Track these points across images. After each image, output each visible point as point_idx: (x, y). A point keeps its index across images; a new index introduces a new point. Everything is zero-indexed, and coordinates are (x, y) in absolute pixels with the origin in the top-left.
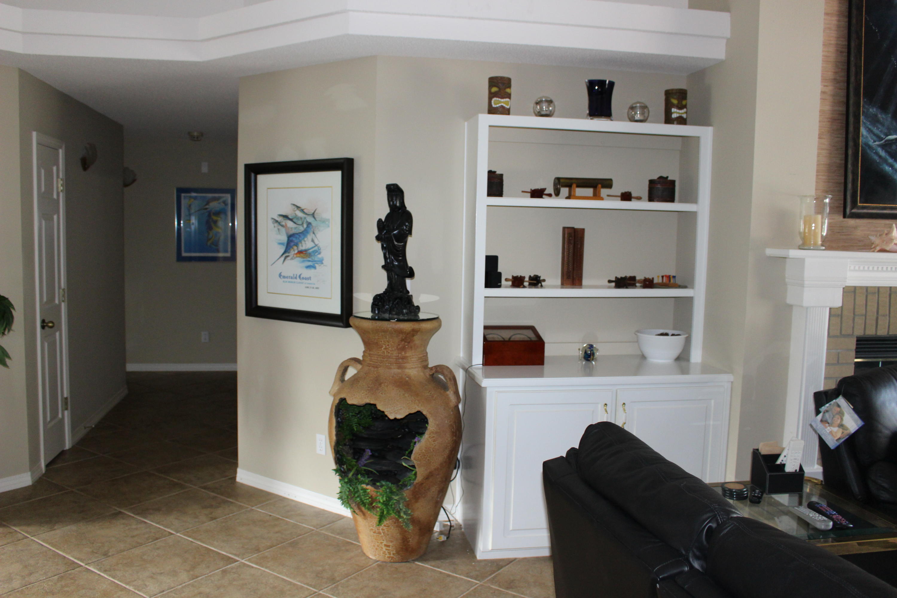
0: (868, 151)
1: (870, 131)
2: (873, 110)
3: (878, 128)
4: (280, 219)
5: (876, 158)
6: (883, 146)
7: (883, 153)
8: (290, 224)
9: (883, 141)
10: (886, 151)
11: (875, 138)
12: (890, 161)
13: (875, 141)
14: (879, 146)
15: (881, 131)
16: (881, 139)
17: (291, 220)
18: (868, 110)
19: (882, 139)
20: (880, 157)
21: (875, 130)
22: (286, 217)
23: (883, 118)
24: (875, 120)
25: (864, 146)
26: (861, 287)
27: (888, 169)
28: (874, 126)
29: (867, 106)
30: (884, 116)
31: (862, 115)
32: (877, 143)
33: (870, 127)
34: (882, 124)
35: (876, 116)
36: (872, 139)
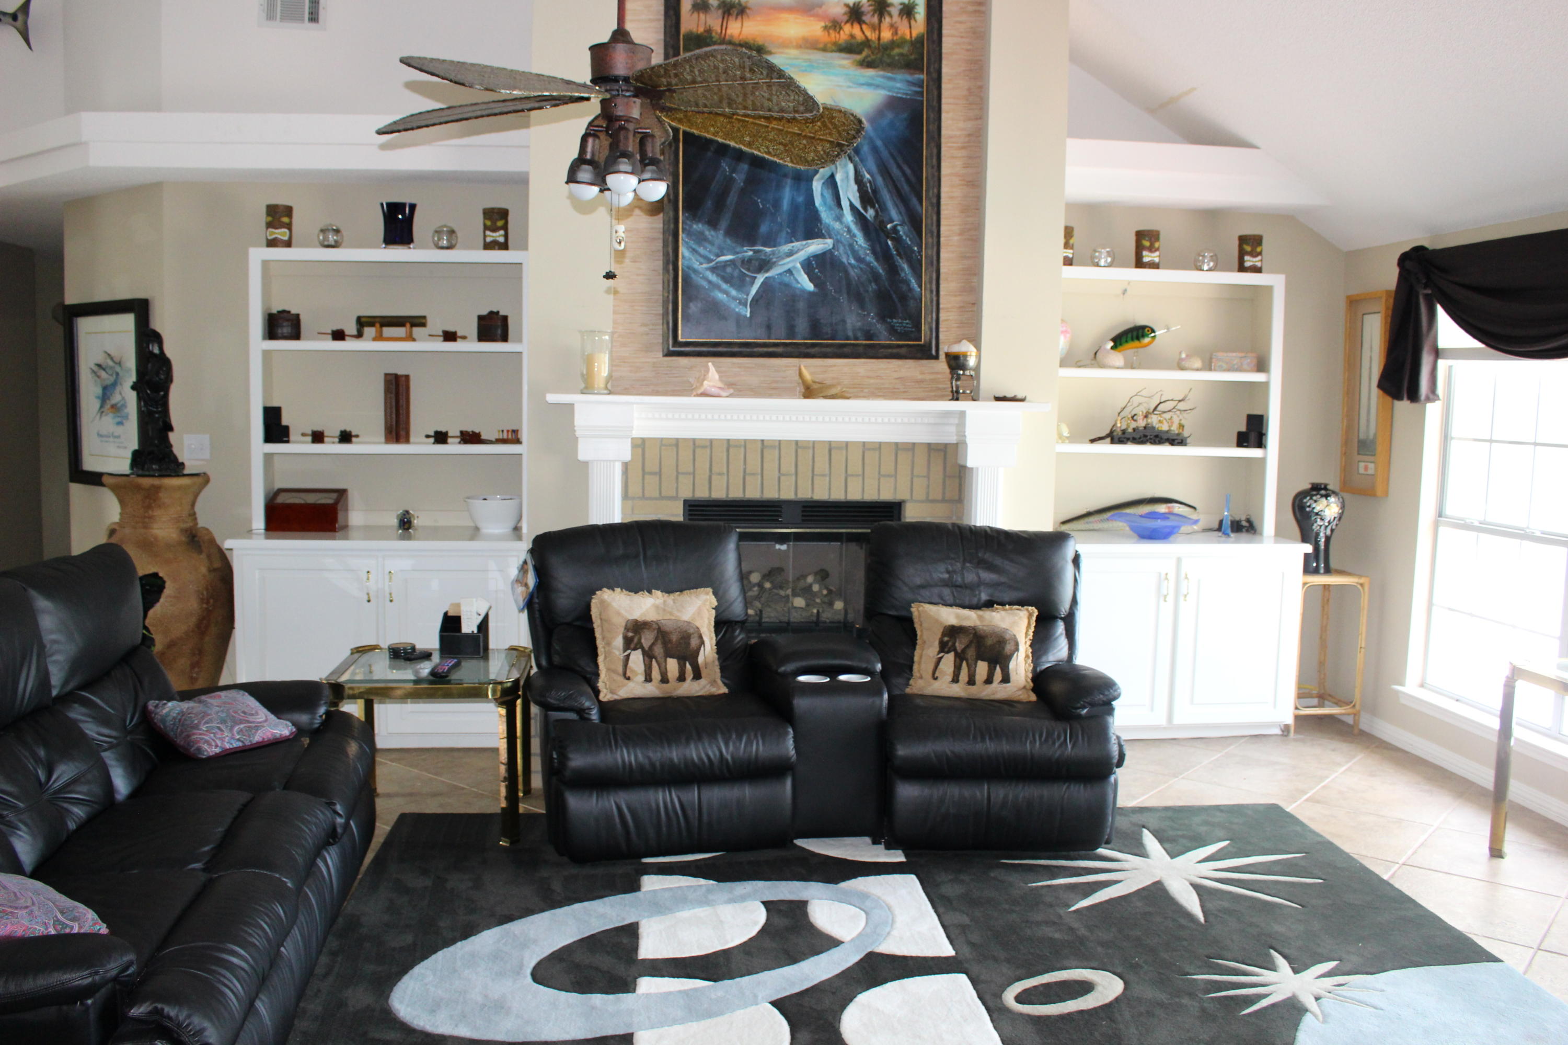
0: (693, 276)
1: (694, 251)
2: (698, 227)
3: (705, 248)
4: (96, 368)
5: (704, 284)
6: (713, 270)
7: (713, 278)
8: (103, 374)
9: (714, 263)
10: (718, 275)
11: (702, 260)
12: (725, 286)
13: (701, 264)
14: (707, 269)
15: (710, 252)
16: (710, 261)
17: (104, 369)
18: (691, 226)
19: (712, 261)
20: (710, 282)
21: (701, 250)
22: (99, 366)
23: (712, 236)
24: (701, 239)
25: (685, 268)
26: (685, 440)
27: (721, 296)
28: (700, 244)
29: (688, 222)
30: (713, 233)
31: (683, 232)
32: (705, 266)
33: (694, 246)
34: (712, 243)
35: (702, 233)
36: (697, 261)
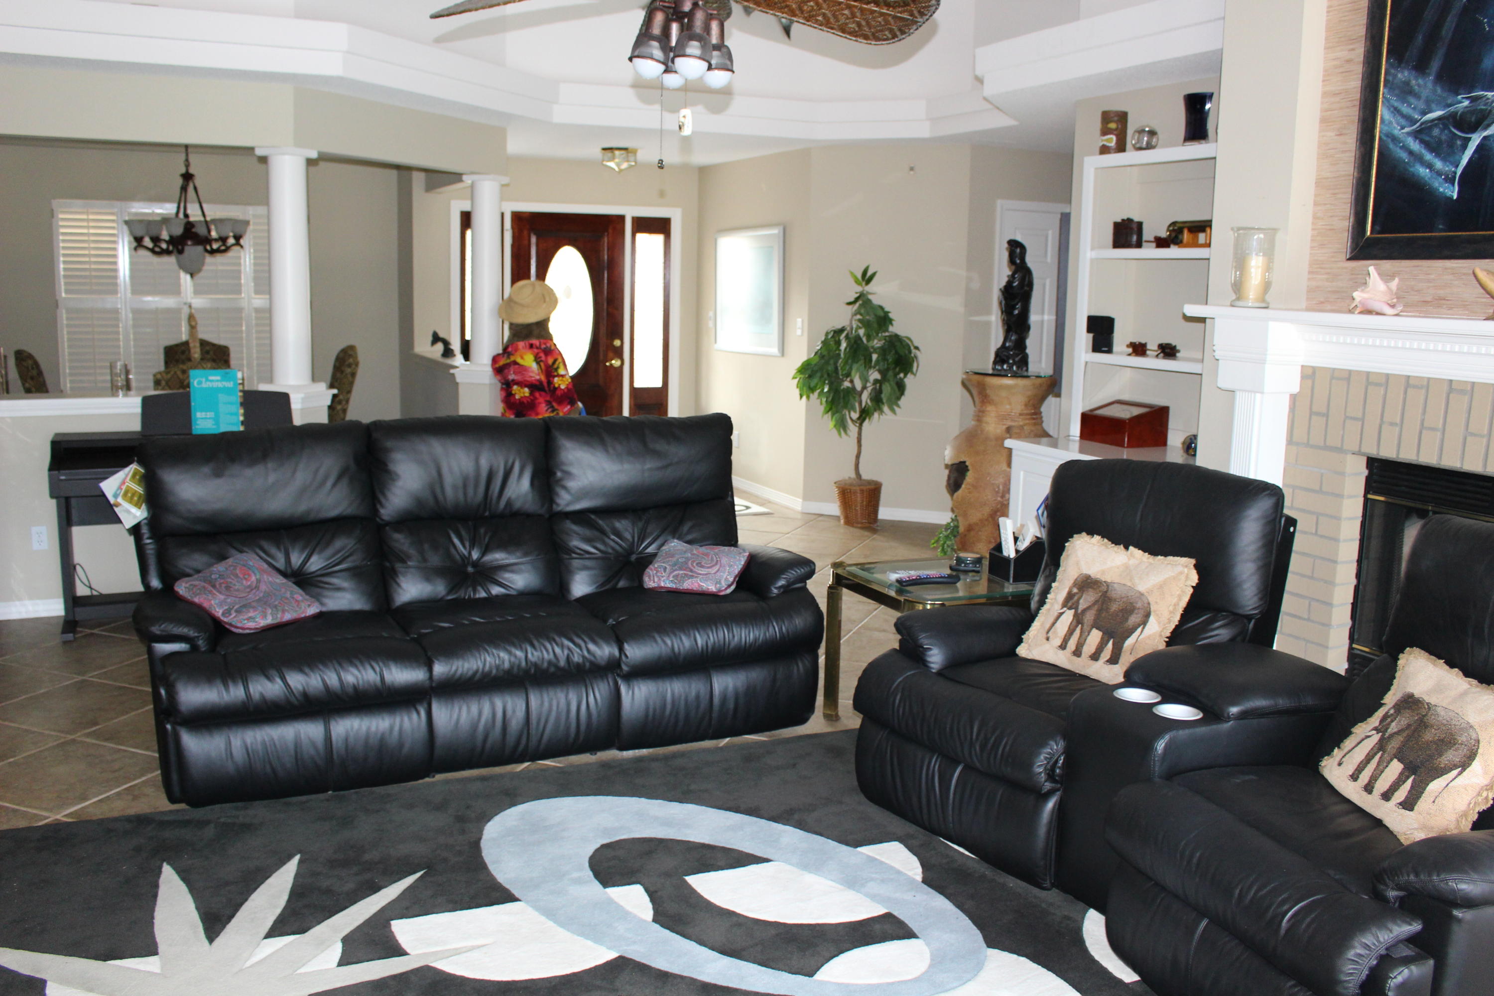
0: (1391, 146)
1: (1396, 111)
2: (1403, 75)
3: (1409, 105)
5: (1404, 156)
6: (1416, 134)
7: (1415, 146)
9: (1418, 124)
10: (1422, 141)
11: (1403, 122)
12: (1428, 156)
13: (1402, 128)
14: (1408, 134)
15: (1414, 109)
16: (1413, 121)
18: (1395, 76)
19: (1417, 121)
20: (1411, 153)
21: (1405, 109)
23: (1419, 86)
24: (1405, 92)
25: (1385, 138)
26: (1359, 373)
27: (1423, 172)
28: (1404, 100)
29: (1393, 71)
30: (1421, 81)
31: (1385, 86)
32: (1407, 130)
33: (1396, 104)
34: (1417, 96)
35: (1407, 83)
36: (1398, 124)
